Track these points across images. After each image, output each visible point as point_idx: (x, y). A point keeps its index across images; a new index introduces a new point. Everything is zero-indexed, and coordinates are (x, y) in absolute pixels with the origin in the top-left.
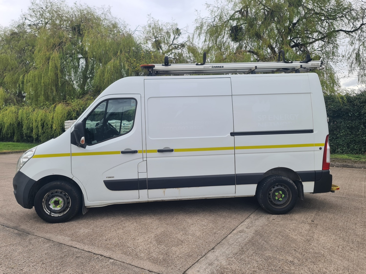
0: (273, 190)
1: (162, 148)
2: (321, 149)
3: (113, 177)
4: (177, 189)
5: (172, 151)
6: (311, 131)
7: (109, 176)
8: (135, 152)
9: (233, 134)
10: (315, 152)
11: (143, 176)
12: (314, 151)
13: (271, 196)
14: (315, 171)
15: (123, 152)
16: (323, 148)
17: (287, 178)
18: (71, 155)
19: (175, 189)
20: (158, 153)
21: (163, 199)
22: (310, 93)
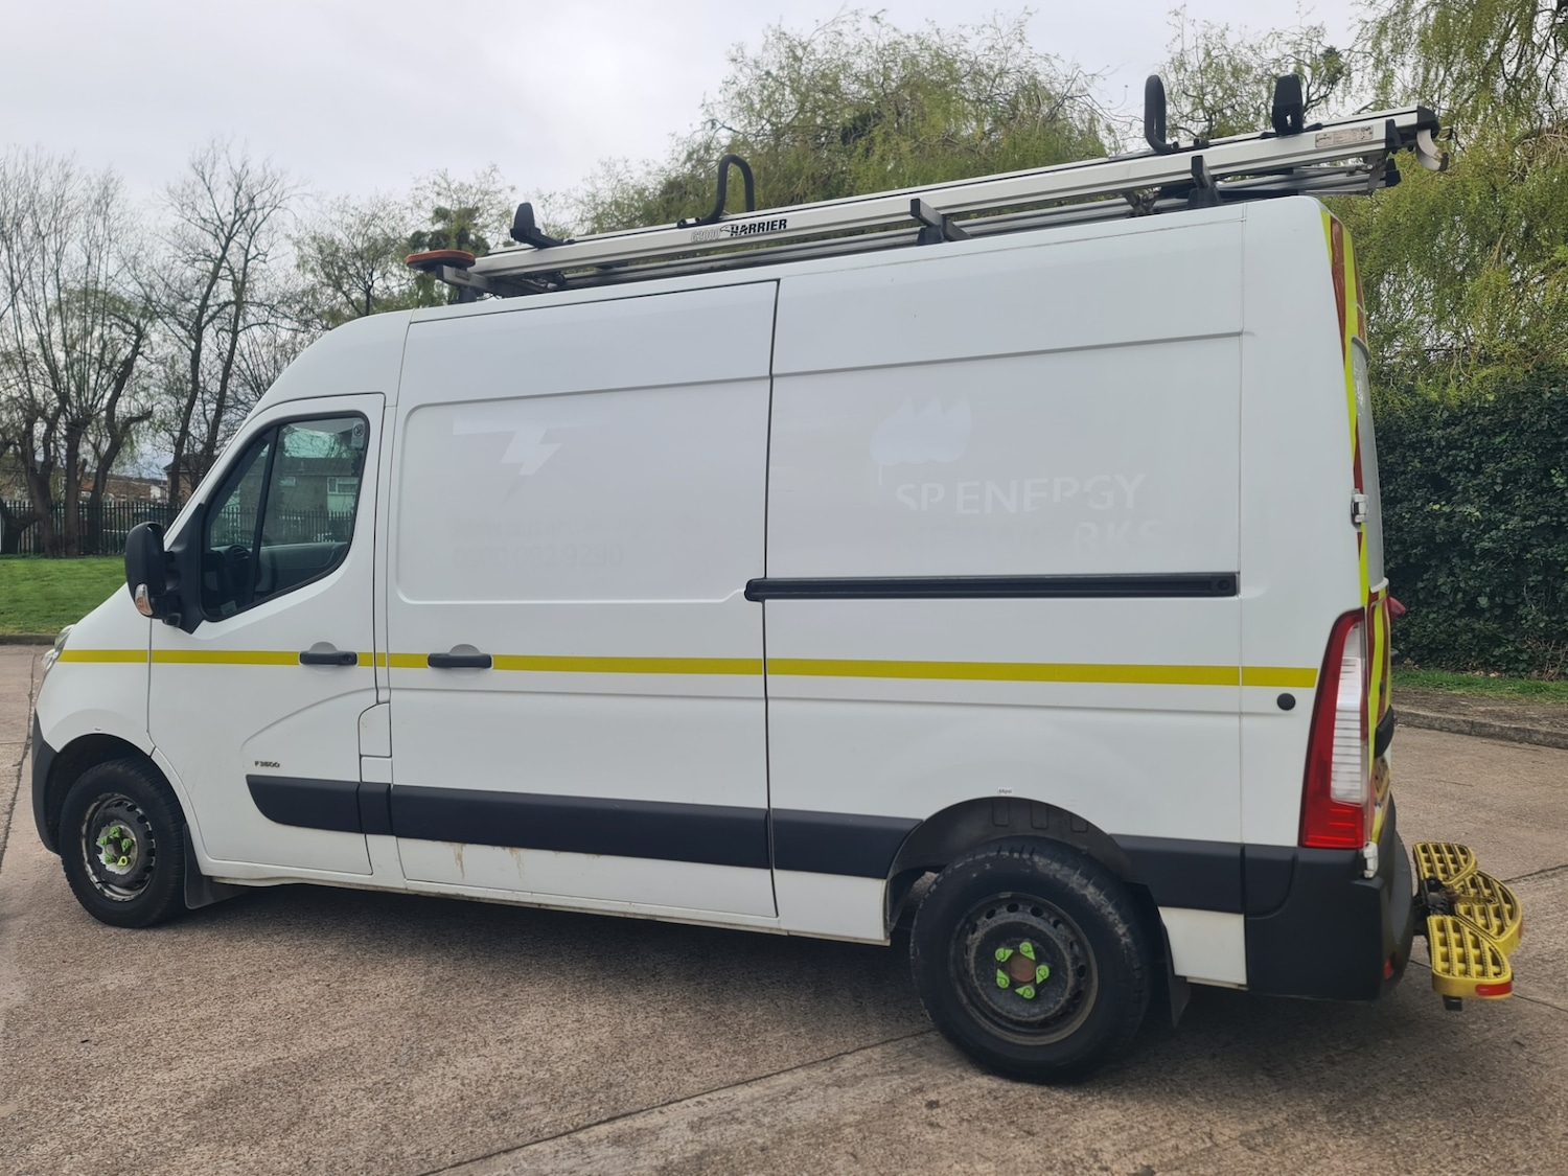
0: (985, 925)
1: (444, 648)
2: (1286, 702)
3: (274, 765)
4: (507, 851)
5: (484, 662)
6: (1223, 585)
7: (264, 760)
8: (348, 660)
9: (758, 590)
10: (1246, 721)
11: (377, 774)
12: (1241, 714)
13: (972, 965)
14: (1243, 847)
15: (308, 659)
16: (1306, 698)
17: (1066, 871)
18: (151, 656)
19: (498, 850)
20: (430, 670)
21: (461, 893)
22: (1239, 334)
